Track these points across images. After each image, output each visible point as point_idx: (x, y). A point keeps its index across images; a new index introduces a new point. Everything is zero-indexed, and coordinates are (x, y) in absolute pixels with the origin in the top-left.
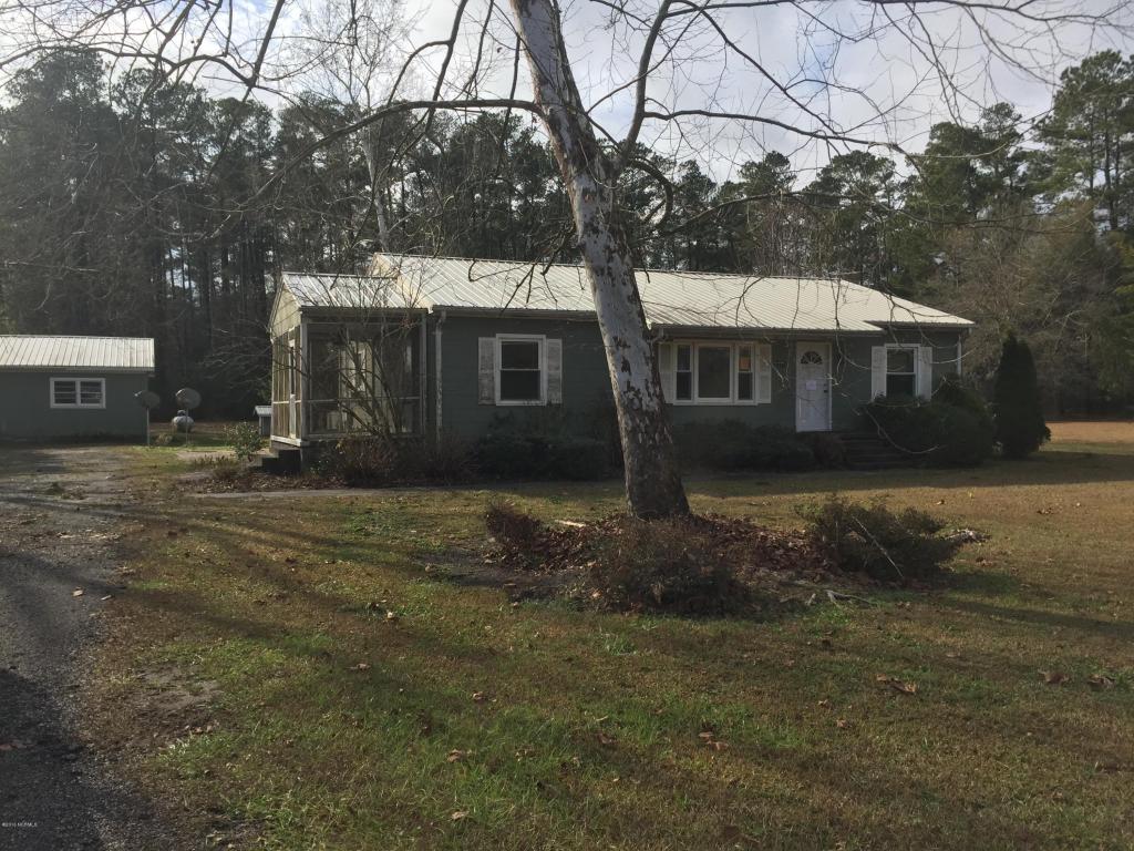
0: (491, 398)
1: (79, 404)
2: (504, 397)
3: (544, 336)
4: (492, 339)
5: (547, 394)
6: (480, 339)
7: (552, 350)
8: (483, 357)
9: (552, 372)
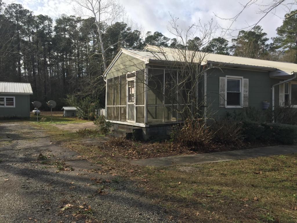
0: (224, 105)
1: (6, 106)
2: (228, 104)
3: (242, 77)
4: (224, 78)
5: (243, 103)
6: (220, 78)
7: (245, 84)
8: (221, 86)
9: (245, 93)
